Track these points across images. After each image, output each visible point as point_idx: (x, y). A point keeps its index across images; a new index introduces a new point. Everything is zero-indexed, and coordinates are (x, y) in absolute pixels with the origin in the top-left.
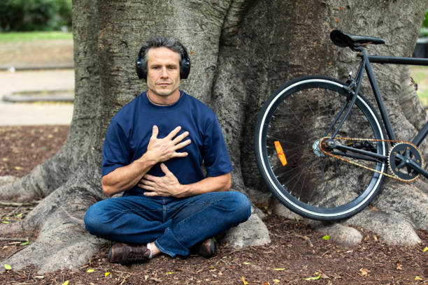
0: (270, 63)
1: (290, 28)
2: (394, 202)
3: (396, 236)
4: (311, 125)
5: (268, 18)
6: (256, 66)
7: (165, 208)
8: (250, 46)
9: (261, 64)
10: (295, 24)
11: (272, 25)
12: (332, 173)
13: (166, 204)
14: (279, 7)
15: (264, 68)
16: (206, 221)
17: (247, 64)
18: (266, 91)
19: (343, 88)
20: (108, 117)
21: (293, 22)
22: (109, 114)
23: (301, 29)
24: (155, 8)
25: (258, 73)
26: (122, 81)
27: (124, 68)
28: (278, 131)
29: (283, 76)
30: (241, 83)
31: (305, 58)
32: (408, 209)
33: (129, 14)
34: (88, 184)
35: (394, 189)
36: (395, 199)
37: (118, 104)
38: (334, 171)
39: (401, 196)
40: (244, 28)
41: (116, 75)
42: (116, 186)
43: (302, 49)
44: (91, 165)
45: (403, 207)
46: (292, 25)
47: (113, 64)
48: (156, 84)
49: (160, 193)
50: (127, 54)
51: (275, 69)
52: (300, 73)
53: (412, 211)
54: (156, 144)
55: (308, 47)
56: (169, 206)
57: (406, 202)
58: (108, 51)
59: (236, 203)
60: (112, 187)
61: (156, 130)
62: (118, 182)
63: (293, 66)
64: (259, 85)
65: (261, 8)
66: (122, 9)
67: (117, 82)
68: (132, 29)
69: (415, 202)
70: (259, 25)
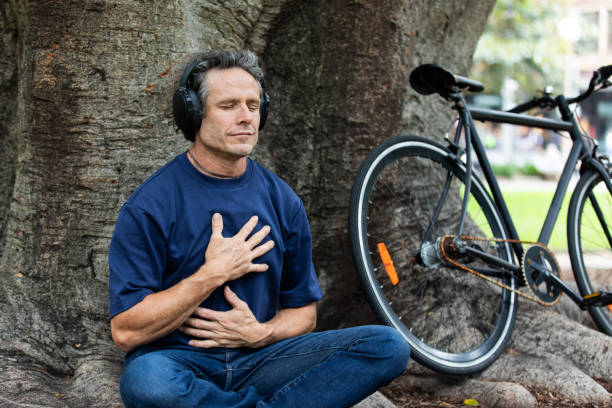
0: (316, 118)
1: (348, 62)
2: (539, 339)
3: (580, 388)
4: (388, 222)
5: (312, 42)
6: (292, 125)
7: (229, 367)
8: (282, 90)
9: (301, 121)
10: (355, 55)
11: (320, 56)
12: (433, 300)
13: (232, 359)
14: (329, 24)
15: (306, 128)
16: (338, 381)
17: (277, 122)
18: (310, 168)
19: (449, 158)
20: (58, 213)
21: (352, 52)
22: (59, 208)
23: (363, 63)
24: (157, 11)
25: (296, 137)
26: (95, 143)
27: (98, 118)
28: (331, 234)
29: (340, 142)
30: (269, 155)
31: (372, 111)
32: (563, 348)
33: (112, 19)
34: (25, 341)
35: (532, 318)
36: (539, 335)
37: (82, 188)
38: (435, 296)
39: (546, 329)
40: (271, 60)
41: (80, 133)
42: (146, 330)
43: (367, 96)
44: (20, 307)
45: (555, 346)
46: (351, 56)
47: (75, 111)
48: (230, 135)
49: (224, 342)
50: (104, 94)
51: (326, 130)
52: (365, 136)
53: (569, 350)
54: (224, 248)
55: (375, 94)
56: (236, 364)
57: (557, 337)
58: (66, 87)
59: (392, 344)
60: (138, 333)
61: (218, 221)
62: (151, 323)
63: (353, 124)
64: (297, 157)
65: (300, 26)
66: (97, 9)
67: (84, 146)
68: (115, 47)
69: (570, 336)
70: (297, 54)
